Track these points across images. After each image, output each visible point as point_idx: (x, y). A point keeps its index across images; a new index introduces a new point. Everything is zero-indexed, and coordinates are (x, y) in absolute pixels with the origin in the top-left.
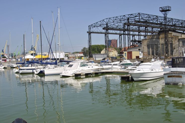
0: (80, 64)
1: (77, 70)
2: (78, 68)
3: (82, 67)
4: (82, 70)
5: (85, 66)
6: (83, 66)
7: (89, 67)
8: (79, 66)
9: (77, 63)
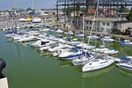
2: (24, 38)
3: (26, 38)
7: (29, 38)
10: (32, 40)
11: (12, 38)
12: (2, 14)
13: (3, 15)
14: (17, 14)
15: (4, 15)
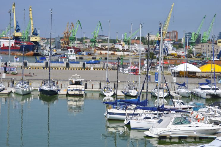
0: (173, 120)
1: (167, 129)
2: (168, 126)
3: (176, 126)
4: (176, 129)
5: (184, 124)
6: (180, 123)
7: (190, 127)
8: (171, 123)
9: (169, 118)
10: (201, 138)
11: (126, 122)
12: (121, 48)
13: (124, 51)
14: (173, 52)
15: (128, 51)
